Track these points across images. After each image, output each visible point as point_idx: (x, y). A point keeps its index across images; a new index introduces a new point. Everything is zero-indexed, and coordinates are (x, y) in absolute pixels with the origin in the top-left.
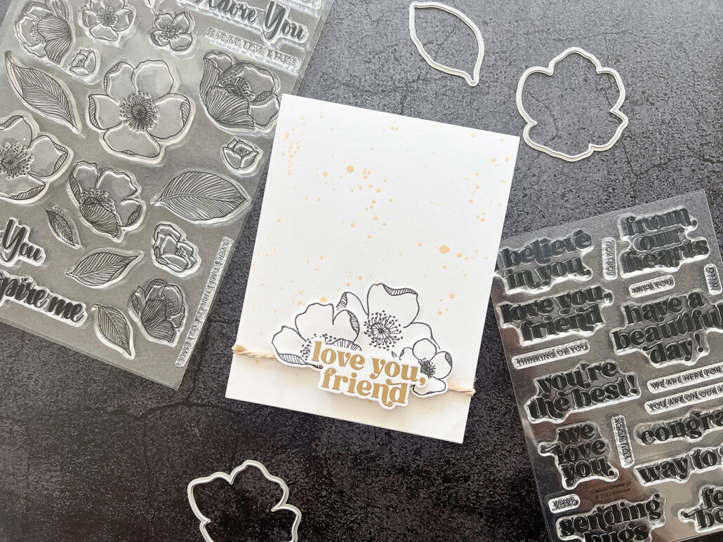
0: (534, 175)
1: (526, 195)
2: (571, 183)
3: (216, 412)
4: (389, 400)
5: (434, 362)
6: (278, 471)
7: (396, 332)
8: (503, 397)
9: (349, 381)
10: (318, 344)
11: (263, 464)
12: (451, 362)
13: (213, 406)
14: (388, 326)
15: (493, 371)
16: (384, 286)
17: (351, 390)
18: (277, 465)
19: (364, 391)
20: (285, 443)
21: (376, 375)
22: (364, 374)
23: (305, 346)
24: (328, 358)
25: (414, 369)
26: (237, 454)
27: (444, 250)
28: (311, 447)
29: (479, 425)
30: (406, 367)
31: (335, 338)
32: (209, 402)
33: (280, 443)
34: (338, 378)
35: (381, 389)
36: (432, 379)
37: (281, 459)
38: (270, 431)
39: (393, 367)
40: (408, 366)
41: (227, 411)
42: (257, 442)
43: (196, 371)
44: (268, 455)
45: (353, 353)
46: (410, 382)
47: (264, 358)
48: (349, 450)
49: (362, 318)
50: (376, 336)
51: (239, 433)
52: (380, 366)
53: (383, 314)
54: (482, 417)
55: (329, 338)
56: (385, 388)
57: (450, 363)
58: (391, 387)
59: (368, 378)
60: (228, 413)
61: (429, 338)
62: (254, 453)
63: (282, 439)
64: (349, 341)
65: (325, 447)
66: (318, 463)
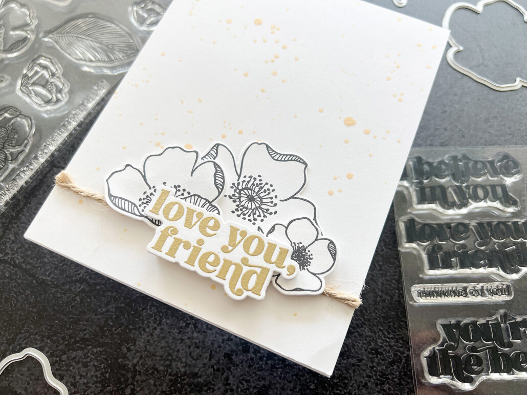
0: (456, 95)
1: (445, 112)
2: (496, 110)
3: (16, 274)
4: (239, 285)
5: (312, 250)
6: (65, 373)
7: (270, 204)
8: (392, 338)
9: (192, 248)
10: (165, 193)
11: (48, 357)
12: (335, 254)
13: (15, 265)
14: (261, 195)
15: (384, 301)
16: (268, 147)
17: (191, 261)
18: (66, 365)
19: (208, 267)
20: (87, 336)
21: (230, 248)
22: (214, 244)
23: (148, 194)
24: (172, 214)
25: (283, 252)
26: (21, 336)
27: (350, 123)
28: (121, 350)
29: (354, 371)
30: (272, 247)
31: (189, 193)
32: (12, 259)
33: (81, 334)
34: (178, 242)
35: (232, 268)
36: (305, 272)
37: (75, 358)
38: (75, 314)
39: (255, 243)
40: (275, 246)
41: (30, 275)
42: (52, 326)
43: (13, 218)
44: (60, 348)
45: (207, 214)
46: (273, 268)
47: (90, 197)
48: (169, 366)
49: (230, 178)
50: (243, 204)
51: (33, 307)
52: (239, 238)
53: (258, 178)
54: (360, 361)
55: (182, 192)
56: (239, 269)
57: (334, 256)
58: (245, 269)
59: (217, 250)
60: (30, 279)
61: (312, 219)
62: (43, 341)
63: (85, 330)
64: (207, 200)
65: (138, 355)
66: (123, 375)
